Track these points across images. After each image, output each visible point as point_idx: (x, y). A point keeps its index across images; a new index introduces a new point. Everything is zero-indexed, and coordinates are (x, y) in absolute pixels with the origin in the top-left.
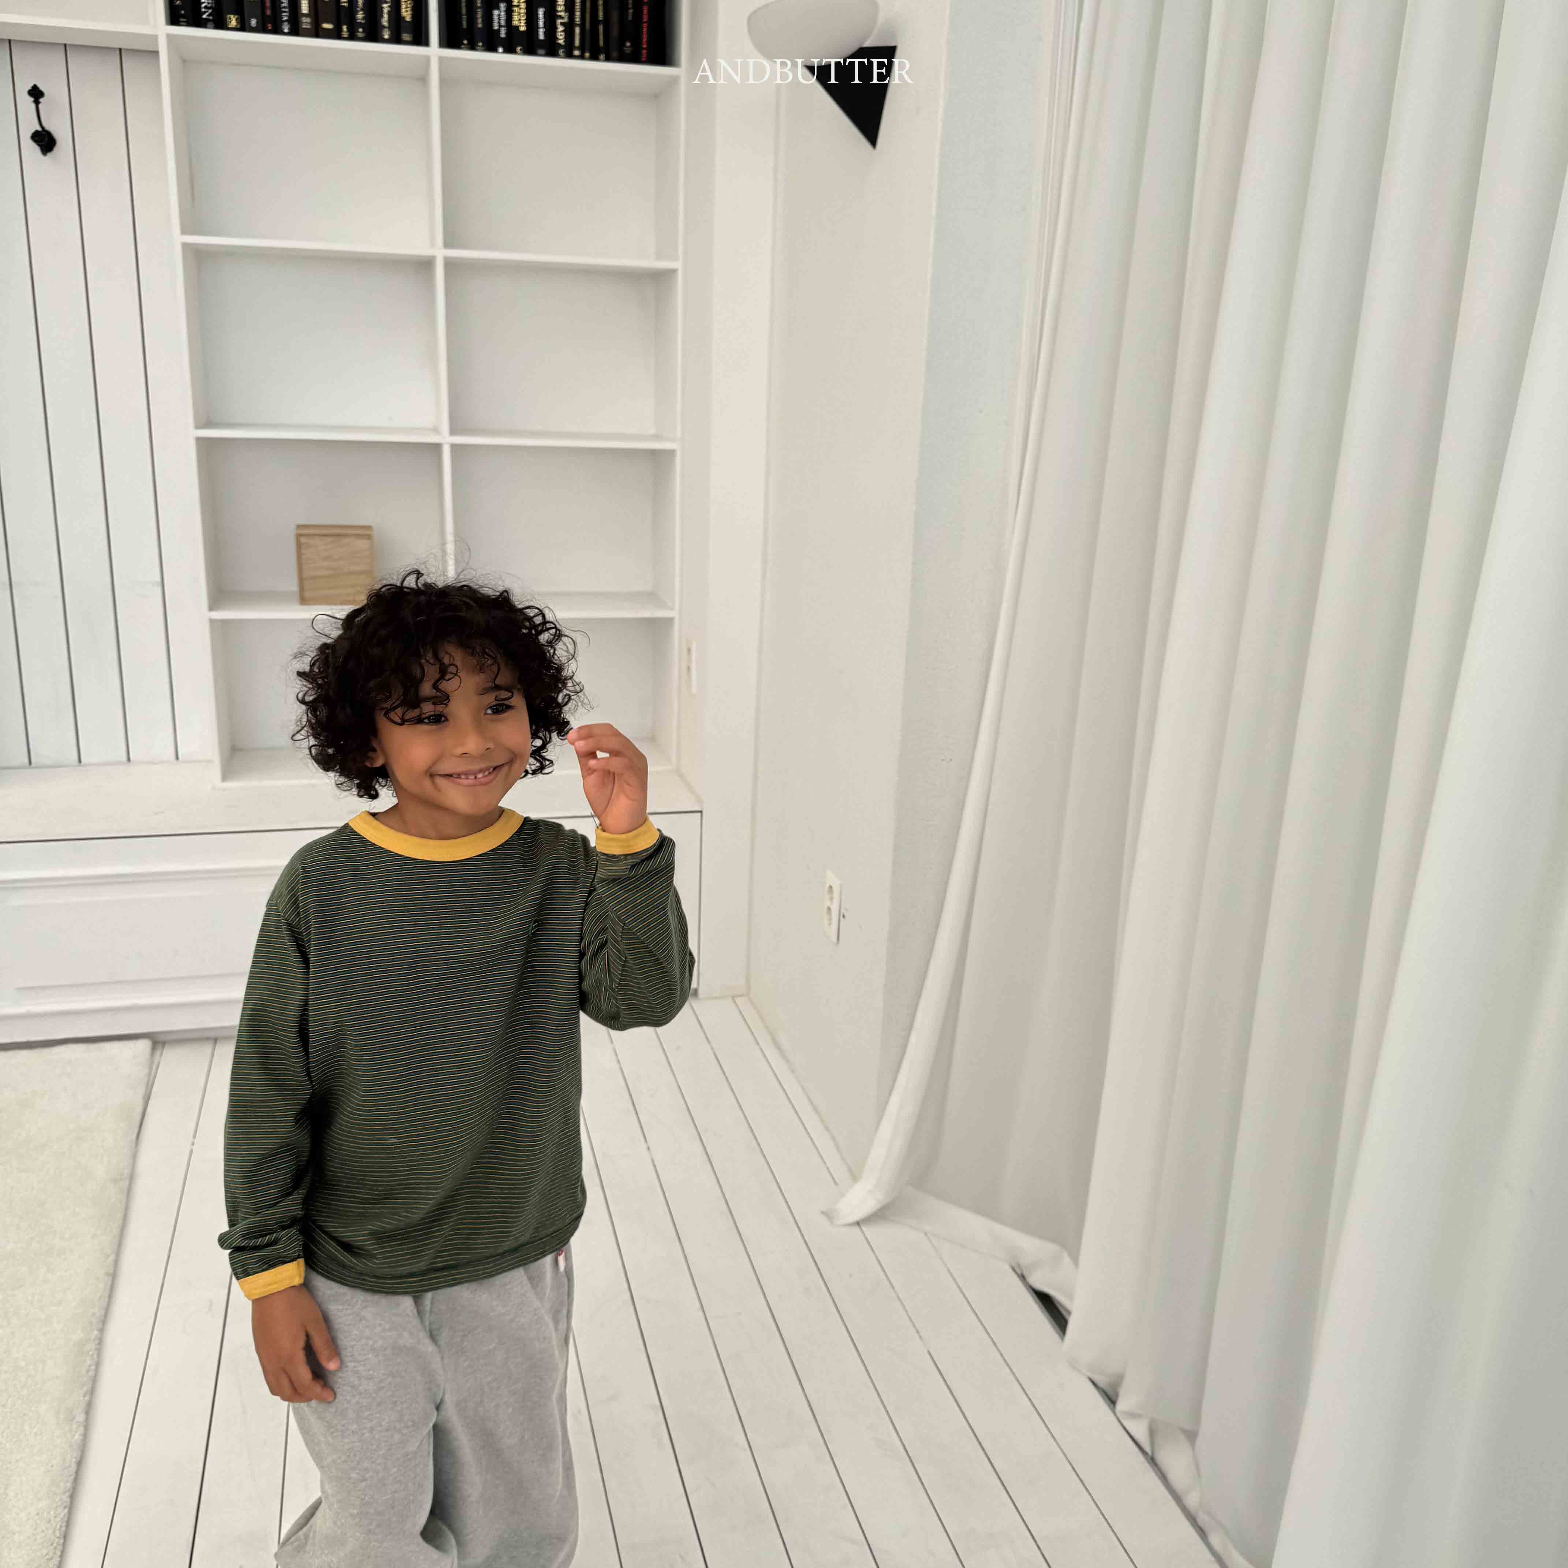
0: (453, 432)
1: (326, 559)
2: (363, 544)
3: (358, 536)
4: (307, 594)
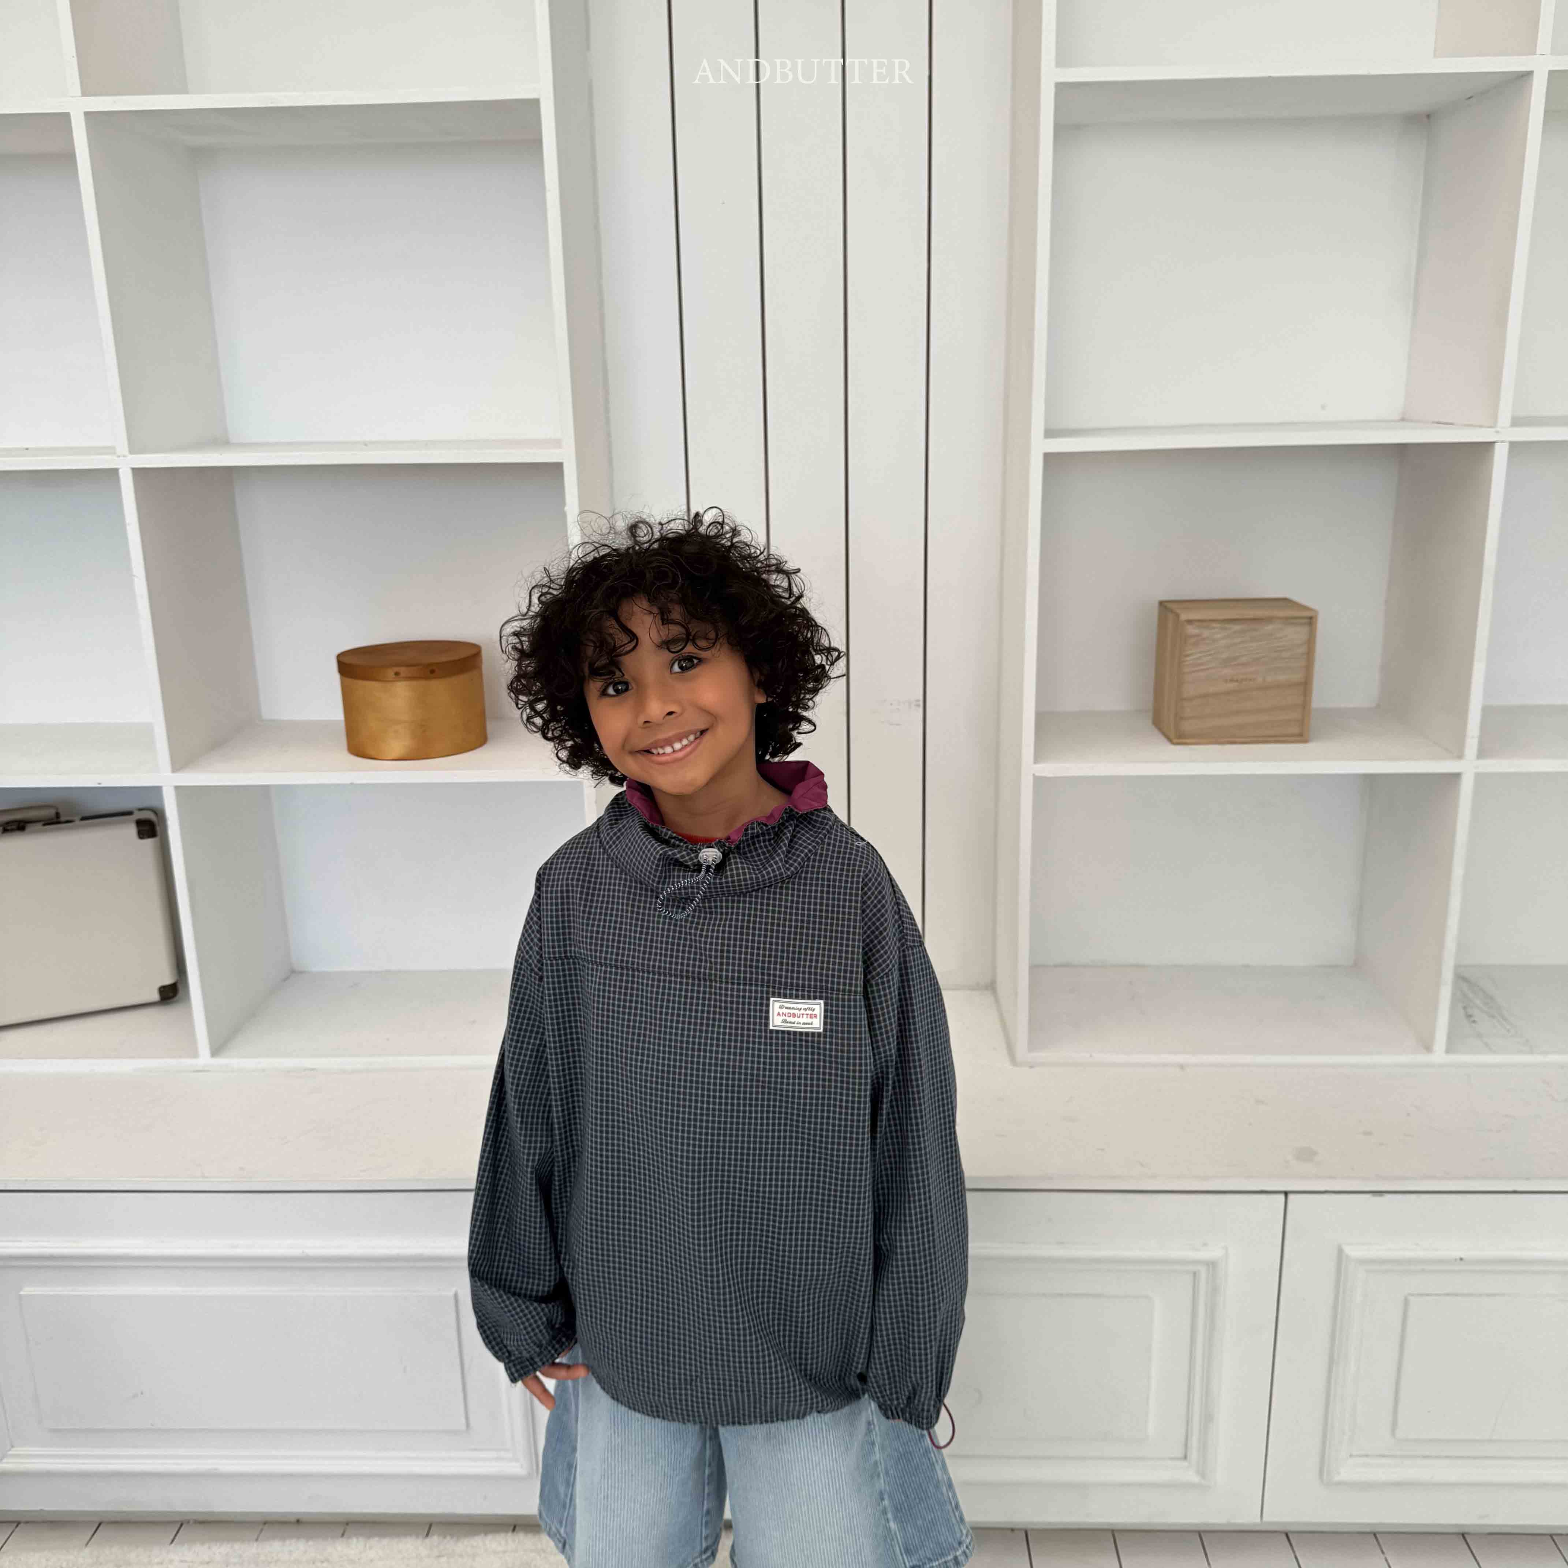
0: (1520, 421)
2: (1295, 634)
4: (1187, 726)
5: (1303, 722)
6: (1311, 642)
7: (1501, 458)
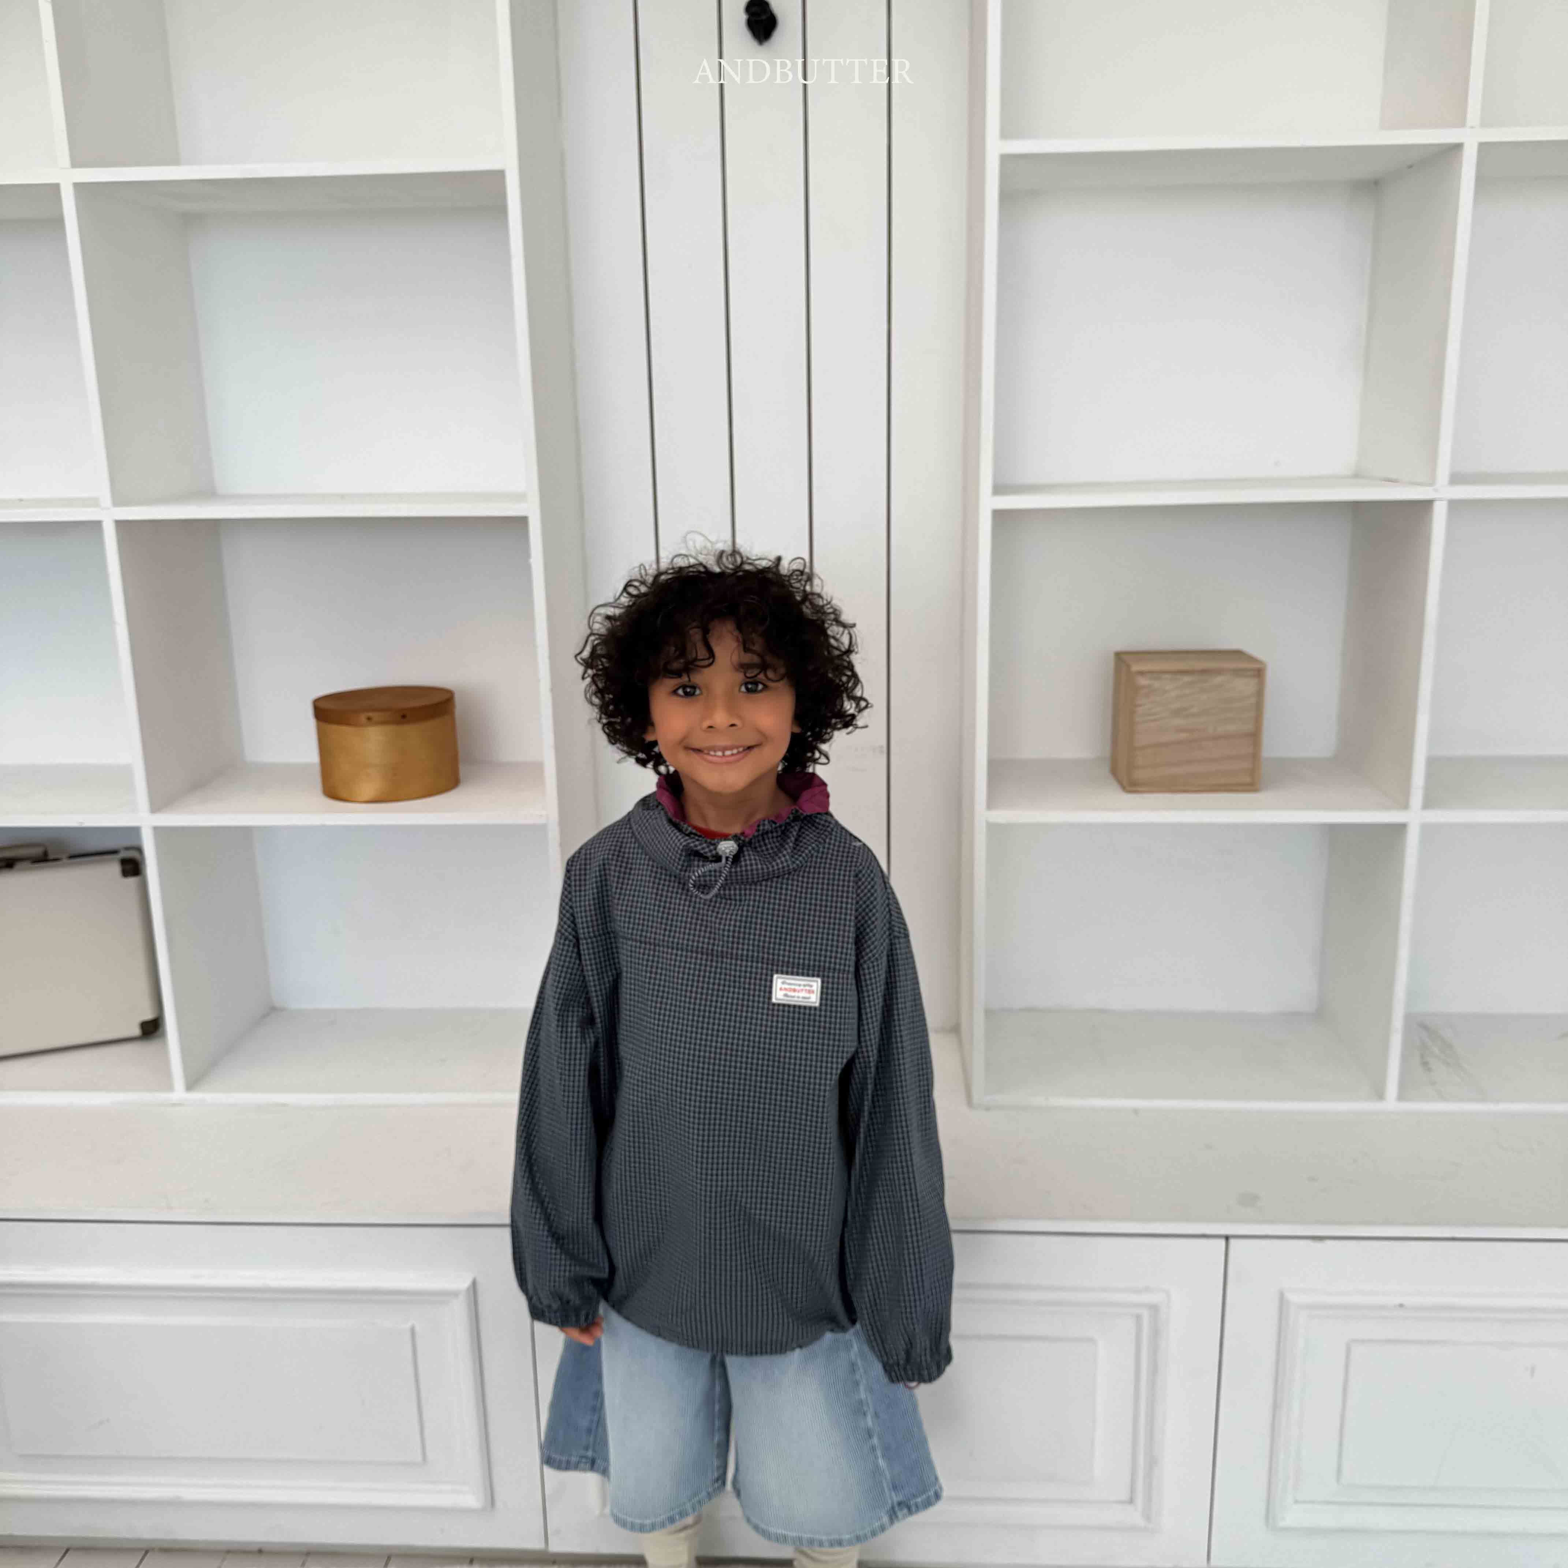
0: (1456, 479)
1: (1177, 713)
3: (1238, 673)
4: (1139, 775)
5: (1253, 772)
6: (1260, 693)
7: (1440, 515)
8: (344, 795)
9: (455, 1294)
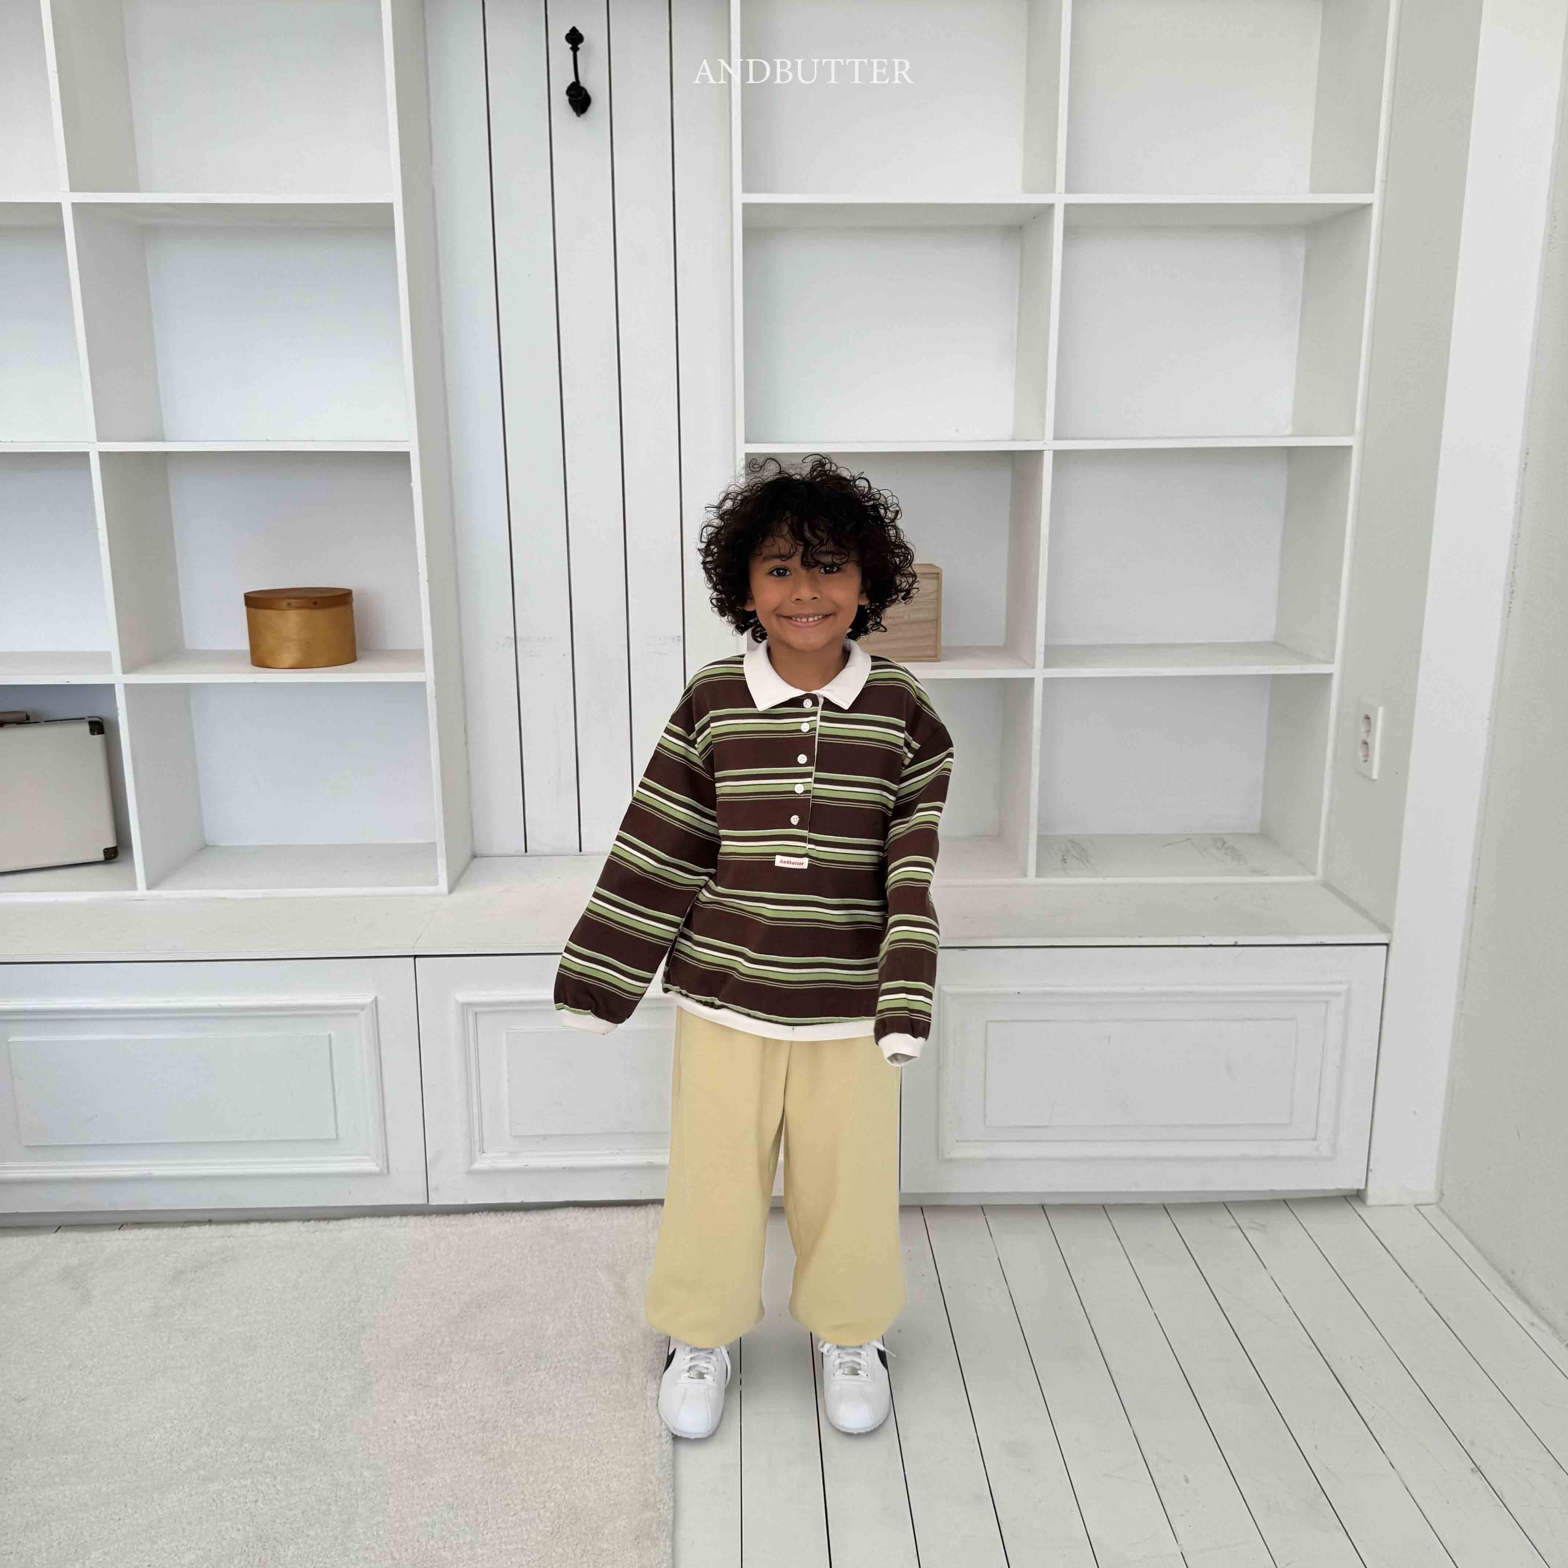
2: (928, 585)
5: (936, 647)
6: (938, 590)
7: (1048, 460)
8: (269, 662)
9: (362, 1007)
